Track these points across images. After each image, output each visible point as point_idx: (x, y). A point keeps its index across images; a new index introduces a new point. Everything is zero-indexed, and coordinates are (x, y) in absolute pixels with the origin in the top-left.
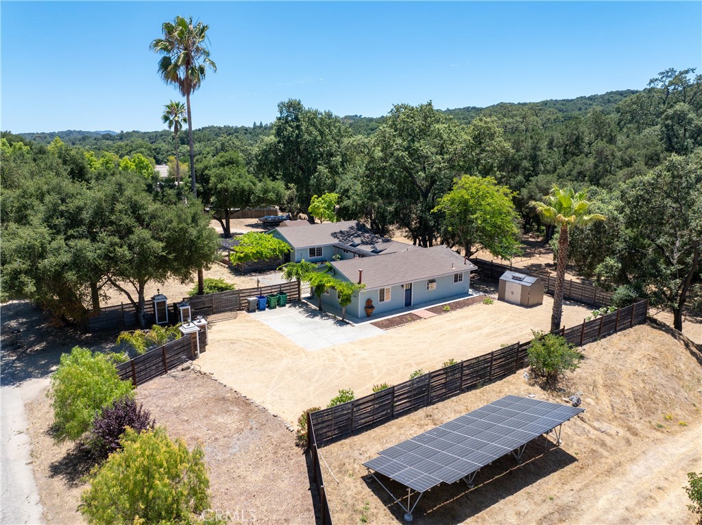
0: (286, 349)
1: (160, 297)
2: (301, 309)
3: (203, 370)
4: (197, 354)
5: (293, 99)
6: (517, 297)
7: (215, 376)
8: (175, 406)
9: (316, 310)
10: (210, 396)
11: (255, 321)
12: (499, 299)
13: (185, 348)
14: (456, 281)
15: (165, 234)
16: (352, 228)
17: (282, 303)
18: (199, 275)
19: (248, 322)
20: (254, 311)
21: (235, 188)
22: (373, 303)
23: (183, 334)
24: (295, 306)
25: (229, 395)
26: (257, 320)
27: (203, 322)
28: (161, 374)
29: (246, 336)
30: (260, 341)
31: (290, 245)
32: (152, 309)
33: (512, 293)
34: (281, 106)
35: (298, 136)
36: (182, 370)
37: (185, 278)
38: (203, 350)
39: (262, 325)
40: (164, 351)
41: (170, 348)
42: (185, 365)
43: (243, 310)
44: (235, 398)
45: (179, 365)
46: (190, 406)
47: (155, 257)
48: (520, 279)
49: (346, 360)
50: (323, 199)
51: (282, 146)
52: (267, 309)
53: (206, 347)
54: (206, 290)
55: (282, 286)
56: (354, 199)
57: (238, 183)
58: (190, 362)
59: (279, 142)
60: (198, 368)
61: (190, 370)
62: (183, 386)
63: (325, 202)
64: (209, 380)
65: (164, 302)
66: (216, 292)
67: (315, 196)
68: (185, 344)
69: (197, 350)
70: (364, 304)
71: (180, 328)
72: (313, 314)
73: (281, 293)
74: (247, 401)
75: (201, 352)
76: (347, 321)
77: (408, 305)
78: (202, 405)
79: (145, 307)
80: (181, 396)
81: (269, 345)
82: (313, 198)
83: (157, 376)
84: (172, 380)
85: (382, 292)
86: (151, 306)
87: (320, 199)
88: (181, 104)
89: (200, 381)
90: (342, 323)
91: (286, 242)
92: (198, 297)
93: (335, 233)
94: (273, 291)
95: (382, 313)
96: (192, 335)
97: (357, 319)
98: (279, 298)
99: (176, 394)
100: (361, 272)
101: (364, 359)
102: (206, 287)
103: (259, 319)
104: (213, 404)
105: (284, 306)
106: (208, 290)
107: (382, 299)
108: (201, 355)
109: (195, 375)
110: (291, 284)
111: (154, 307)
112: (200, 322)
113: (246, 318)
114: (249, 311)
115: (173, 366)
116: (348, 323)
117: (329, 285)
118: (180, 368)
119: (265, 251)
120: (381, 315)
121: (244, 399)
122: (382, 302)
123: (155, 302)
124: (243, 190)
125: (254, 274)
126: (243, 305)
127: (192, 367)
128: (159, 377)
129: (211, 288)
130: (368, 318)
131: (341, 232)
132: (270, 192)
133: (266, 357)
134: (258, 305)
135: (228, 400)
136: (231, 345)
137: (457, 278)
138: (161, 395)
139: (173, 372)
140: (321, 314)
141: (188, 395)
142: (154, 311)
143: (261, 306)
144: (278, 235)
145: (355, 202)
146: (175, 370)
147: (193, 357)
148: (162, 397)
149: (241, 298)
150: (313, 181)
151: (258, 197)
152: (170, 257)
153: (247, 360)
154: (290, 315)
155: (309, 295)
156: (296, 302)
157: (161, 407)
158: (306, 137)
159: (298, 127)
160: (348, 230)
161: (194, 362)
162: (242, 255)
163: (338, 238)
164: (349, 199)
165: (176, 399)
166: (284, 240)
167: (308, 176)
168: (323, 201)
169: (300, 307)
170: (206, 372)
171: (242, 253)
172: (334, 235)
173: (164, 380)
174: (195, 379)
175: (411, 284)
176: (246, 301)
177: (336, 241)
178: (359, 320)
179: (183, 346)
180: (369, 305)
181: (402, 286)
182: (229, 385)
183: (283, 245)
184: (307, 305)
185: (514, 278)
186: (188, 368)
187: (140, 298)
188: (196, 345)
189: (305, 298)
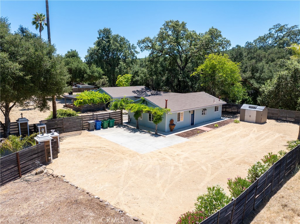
0: (123, 153)
1: (22, 119)
2: (125, 129)
3: (55, 173)
4: (50, 159)
5: (107, 28)
6: (254, 118)
7: (67, 179)
8: (23, 214)
9: (134, 128)
10: (62, 199)
11: (95, 136)
12: (241, 120)
13: (40, 154)
14: (215, 111)
15: (23, 59)
16: (143, 89)
17: (111, 126)
18: (53, 105)
19: (90, 136)
20: (93, 130)
21: (76, 68)
22: (174, 122)
23: (37, 142)
24: (120, 127)
25: (81, 197)
26: (96, 135)
27: (56, 134)
28: (15, 179)
29: (89, 146)
30: (101, 148)
31: (110, 96)
32: (17, 129)
33: (250, 116)
34: (100, 32)
35: (109, 46)
36: (36, 174)
37: (43, 106)
38: (55, 156)
39: (100, 138)
40: (17, 157)
41: (24, 155)
42: (39, 170)
43: (84, 130)
44: (88, 200)
45: (33, 169)
46: (40, 213)
47: (13, 78)
48: (254, 108)
49: (174, 160)
50: (124, 77)
51: (101, 51)
52: (101, 129)
53: (59, 154)
54: (58, 115)
55: (111, 114)
56: (141, 76)
57: (78, 66)
58: (44, 166)
59: (99, 49)
60: (51, 172)
61: (43, 174)
62: (35, 190)
63: (125, 78)
64: (61, 182)
65: (26, 123)
66: (66, 117)
67: (120, 75)
68: (39, 151)
69: (50, 156)
70: (169, 123)
71: (35, 138)
72: (134, 131)
73: (110, 118)
74: (101, 203)
75: (54, 158)
76: (159, 134)
77: (193, 124)
78: (54, 210)
79: (11, 127)
80: (32, 201)
81: (109, 151)
82: (118, 77)
83: (10, 181)
84: (24, 184)
85: (179, 114)
86: (16, 126)
87: (122, 77)
88: (43, 15)
89: (52, 184)
90: (156, 135)
91: (108, 94)
92: (53, 120)
93: (134, 91)
94: (105, 117)
95: (178, 129)
96: (46, 143)
97: (165, 133)
98: (109, 122)
99: (27, 199)
100: (166, 101)
101: (187, 158)
102: (58, 114)
103: (98, 135)
104: (65, 209)
105: (113, 127)
106: (60, 116)
107: (179, 120)
108: (53, 161)
109: (47, 179)
110: (117, 113)
111: (18, 127)
112: (53, 134)
113: (88, 134)
114: (89, 130)
115: (27, 171)
116: (160, 135)
117: (146, 110)
118: (34, 172)
119: (96, 99)
120: (179, 130)
121: (98, 201)
122: (179, 122)
123: (19, 122)
124: (80, 70)
125: (89, 112)
126: (85, 127)
127: (45, 171)
128: (12, 182)
129: (62, 114)
130: (171, 132)
131: (137, 91)
132: (95, 72)
133: (110, 159)
134: (95, 126)
135: (81, 203)
136: (79, 152)
137: (216, 109)
138: (10, 202)
139: (27, 176)
140: (139, 131)
141: (38, 200)
142: (19, 130)
143: (98, 127)
144: (102, 91)
145: (142, 78)
146: (29, 174)
147: (47, 162)
148: (10, 204)
149: (83, 122)
150: (117, 70)
151: (89, 75)
152: (27, 78)
153: (94, 163)
154: (118, 132)
155: (127, 121)
156: (120, 124)
157: (6, 217)
158: (113, 47)
159: (109, 41)
160: (141, 90)
161: (48, 167)
162: (82, 101)
163: (137, 94)
164: (138, 76)
165: (25, 206)
166: (106, 93)
167: (114, 68)
168: (124, 78)
169: (124, 127)
170: (58, 175)
171: (81, 99)
172: (134, 92)
173: (17, 184)
174: (48, 182)
175: (194, 111)
176: (87, 124)
177: (136, 95)
178: (166, 133)
179: (38, 153)
180: (172, 123)
181: (190, 112)
182: (81, 186)
183: (106, 96)
184: (128, 126)
185: (250, 107)
186: (42, 172)
187: (6, 119)
188: (50, 152)
189: (125, 123)
